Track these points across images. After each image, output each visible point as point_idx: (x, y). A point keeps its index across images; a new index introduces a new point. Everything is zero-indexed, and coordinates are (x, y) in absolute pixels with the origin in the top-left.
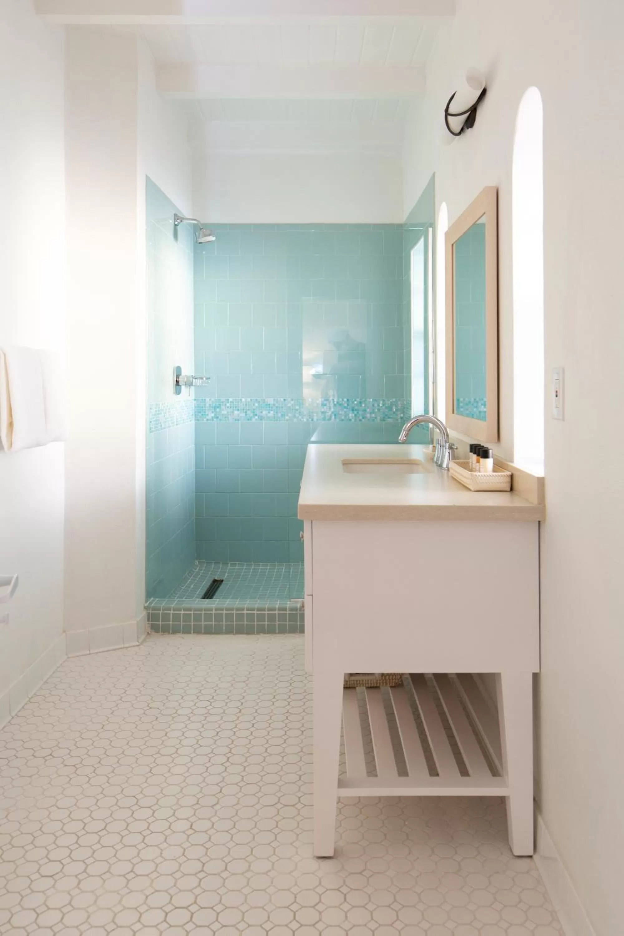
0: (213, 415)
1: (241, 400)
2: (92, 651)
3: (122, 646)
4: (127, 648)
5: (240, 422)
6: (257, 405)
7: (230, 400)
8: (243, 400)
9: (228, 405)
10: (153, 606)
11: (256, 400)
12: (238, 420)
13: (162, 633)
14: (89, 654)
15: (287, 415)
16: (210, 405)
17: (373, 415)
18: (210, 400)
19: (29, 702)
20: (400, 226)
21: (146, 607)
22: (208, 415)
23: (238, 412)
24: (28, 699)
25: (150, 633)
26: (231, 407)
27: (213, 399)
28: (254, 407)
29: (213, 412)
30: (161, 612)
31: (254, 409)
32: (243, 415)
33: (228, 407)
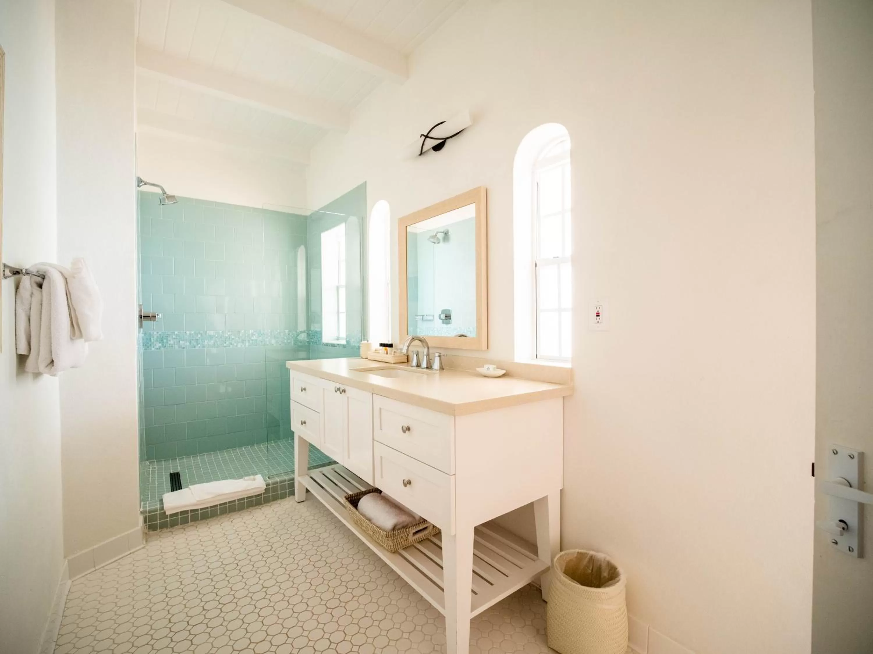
0: (160, 345)
1: (186, 333)
2: (97, 568)
3: (129, 552)
4: (134, 552)
5: (185, 349)
6: (199, 336)
7: (176, 332)
8: (188, 332)
9: (174, 336)
10: (149, 510)
11: (199, 333)
12: (184, 348)
13: (160, 530)
14: (95, 571)
15: (225, 343)
16: (157, 337)
17: (289, 341)
18: (158, 333)
19: (57, 647)
20: (306, 218)
21: (143, 512)
22: (156, 345)
23: (183, 342)
24: (55, 643)
25: (148, 533)
26: (176, 338)
27: (160, 333)
28: (197, 338)
29: (160, 343)
30: (158, 513)
31: (197, 340)
32: (188, 344)
33: (174, 338)
